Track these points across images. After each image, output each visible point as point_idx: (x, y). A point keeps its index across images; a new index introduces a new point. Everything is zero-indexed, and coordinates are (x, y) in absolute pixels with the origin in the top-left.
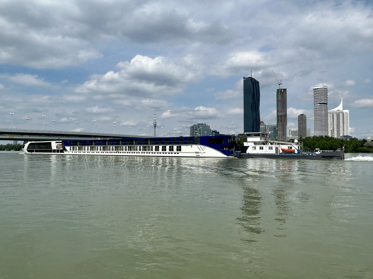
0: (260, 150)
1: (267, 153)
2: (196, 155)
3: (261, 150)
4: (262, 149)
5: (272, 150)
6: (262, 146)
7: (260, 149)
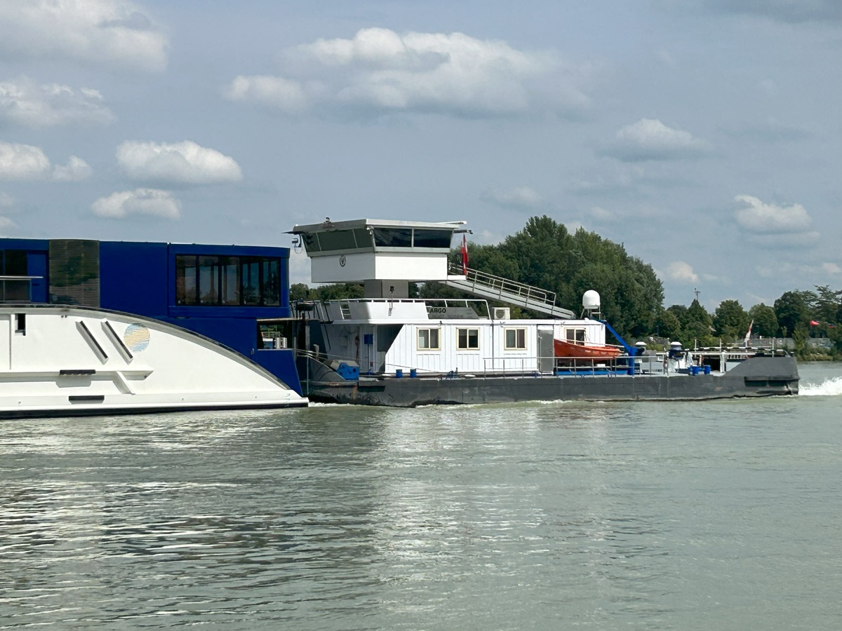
0: (464, 351)
1: (498, 367)
2: (72, 399)
3: (468, 351)
4: (474, 342)
5: (521, 351)
6: (469, 324)
7: (462, 344)
